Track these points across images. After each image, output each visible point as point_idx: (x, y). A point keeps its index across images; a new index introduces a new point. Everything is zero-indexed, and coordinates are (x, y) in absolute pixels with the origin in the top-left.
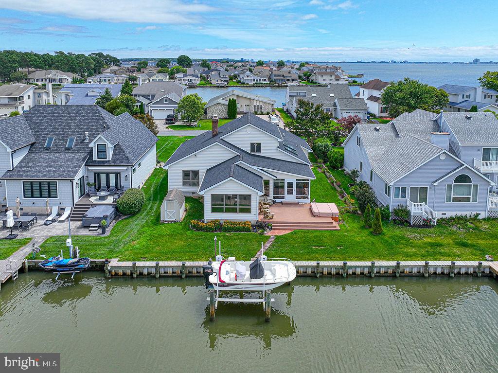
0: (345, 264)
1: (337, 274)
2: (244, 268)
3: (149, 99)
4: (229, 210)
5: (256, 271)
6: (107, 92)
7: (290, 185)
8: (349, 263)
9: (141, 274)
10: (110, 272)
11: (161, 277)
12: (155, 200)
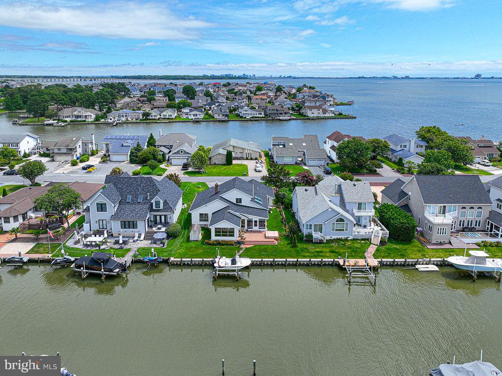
0: (274, 260)
1: (271, 264)
2: (229, 261)
3: (168, 148)
4: (223, 235)
5: (234, 262)
6: (138, 145)
7: (256, 222)
8: (275, 260)
9: (184, 264)
10: (171, 263)
11: (193, 265)
12: (185, 229)
